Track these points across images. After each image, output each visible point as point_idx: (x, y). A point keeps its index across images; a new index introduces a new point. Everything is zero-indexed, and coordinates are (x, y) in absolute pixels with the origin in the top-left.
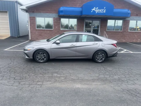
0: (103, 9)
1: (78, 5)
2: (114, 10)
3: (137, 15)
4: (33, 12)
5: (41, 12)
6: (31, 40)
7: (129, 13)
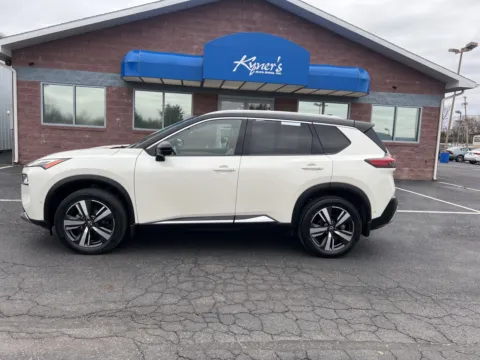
0: (274, 61)
1: (195, 47)
2: (311, 68)
3: (395, 88)
4: (31, 64)
5: (59, 67)
6: (18, 163)
7: (364, 80)
